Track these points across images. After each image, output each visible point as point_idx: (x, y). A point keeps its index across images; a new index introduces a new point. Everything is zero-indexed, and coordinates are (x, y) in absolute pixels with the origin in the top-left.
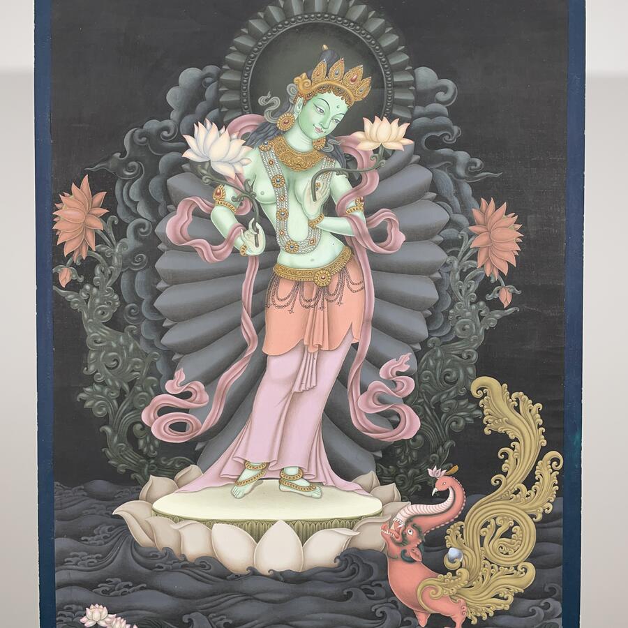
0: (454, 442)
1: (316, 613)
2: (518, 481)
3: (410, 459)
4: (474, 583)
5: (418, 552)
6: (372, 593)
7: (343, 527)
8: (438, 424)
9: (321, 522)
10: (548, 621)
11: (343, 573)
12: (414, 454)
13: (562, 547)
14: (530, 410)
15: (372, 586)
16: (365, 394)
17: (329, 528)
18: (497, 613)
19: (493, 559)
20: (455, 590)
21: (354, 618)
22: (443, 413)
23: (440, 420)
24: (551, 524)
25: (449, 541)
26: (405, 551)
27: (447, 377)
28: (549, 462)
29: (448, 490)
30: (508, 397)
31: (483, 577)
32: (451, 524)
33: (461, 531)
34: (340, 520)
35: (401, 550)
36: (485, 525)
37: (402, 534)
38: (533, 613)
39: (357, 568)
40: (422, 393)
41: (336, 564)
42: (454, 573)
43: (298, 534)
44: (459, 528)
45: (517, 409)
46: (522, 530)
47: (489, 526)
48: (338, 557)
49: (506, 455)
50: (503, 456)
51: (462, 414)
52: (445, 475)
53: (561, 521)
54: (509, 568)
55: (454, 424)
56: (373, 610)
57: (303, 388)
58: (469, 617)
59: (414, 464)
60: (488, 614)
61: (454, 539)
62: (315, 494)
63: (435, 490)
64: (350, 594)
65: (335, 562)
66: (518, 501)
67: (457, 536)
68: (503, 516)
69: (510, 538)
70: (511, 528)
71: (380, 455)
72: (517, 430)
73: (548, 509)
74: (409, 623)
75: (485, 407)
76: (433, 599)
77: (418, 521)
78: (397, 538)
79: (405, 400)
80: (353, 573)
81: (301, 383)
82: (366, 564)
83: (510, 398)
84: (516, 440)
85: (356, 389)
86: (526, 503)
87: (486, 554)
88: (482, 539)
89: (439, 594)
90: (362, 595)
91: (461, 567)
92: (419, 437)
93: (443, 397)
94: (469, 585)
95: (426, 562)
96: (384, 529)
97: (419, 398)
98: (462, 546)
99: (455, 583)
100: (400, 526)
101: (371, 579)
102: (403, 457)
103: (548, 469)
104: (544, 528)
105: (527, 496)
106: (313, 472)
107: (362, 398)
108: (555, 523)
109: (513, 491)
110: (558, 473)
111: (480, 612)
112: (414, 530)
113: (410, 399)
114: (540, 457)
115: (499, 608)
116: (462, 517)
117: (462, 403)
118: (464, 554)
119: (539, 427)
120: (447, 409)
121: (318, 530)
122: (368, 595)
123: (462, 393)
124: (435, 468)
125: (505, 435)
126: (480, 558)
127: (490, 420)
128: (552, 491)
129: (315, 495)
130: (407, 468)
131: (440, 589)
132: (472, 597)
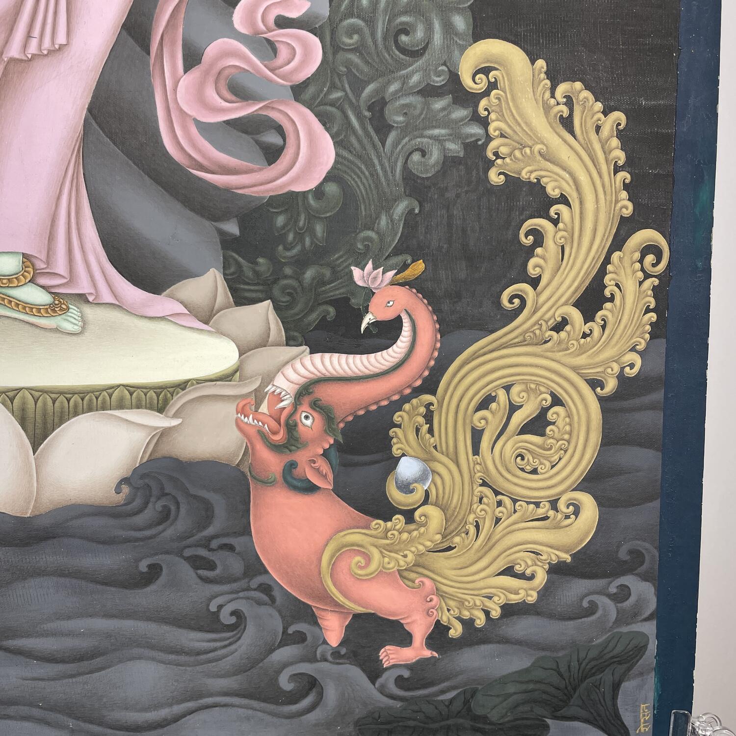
0: (416, 203)
1: (69, 618)
2: (563, 300)
3: (308, 241)
4: (457, 539)
5: (325, 468)
6: (212, 566)
7: (138, 408)
8: (379, 157)
9: (83, 393)
10: (625, 629)
11: (139, 520)
12: (319, 229)
13: (660, 454)
14: (598, 129)
15: (210, 550)
16: (195, 73)
17: (103, 409)
18: (510, 611)
19: (502, 484)
20: (411, 557)
21: (166, 628)
22: (390, 128)
23: (383, 145)
24: (637, 401)
25: (400, 442)
26: (292, 465)
27: (404, 38)
28: (637, 255)
29: (398, 321)
30: (548, 94)
31: (477, 527)
32: (406, 399)
33: (429, 417)
34: (131, 389)
35: (282, 465)
36: (485, 403)
37: (287, 424)
38: (592, 609)
39: (173, 508)
40: (340, 76)
41: (120, 498)
42: (409, 516)
43: (23, 422)
44: (422, 410)
45: (567, 123)
46: (569, 415)
47: (493, 406)
48: (124, 481)
49: (538, 237)
50: (531, 238)
51: (436, 132)
52: (393, 283)
53: (658, 396)
54: (537, 505)
55: (416, 157)
56: (213, 608)
57: (33, 48)
58: (444, 621)
59: (318, 255)
60: (487, 613)
61: (412, 436)
62: (68, 322)
63: (368, 319)
64: (155, 571)
65: (118, 490)
66: (563, 346)
67: (418, 430)
68: (525, 383)
69: (543, 434)
70: (544, 411)
71: (232, 228)
72: (567, 176)
73: (632, 366)
74: (300, 638)
75: (493, 116)
76: (359, 579)
77: (327, 394)
78: (275, 433)
79: (298, 91)
80: (165, 517)
81: (29, 36)
82: (195, 497)
83: (553, 96)
84: (564, 200)
85: (173, 57)
86: (582, 351)
87: (486, 470)
88: (477, 435)
89: (373, 566)
90: (186, 571)
91: (426, 501)
92: (332, 189)
93: (393, 88)
94: (445, 545)
95: (342, 492)
96: (243, 411)
97: (333, 87)
98: (430, 453)
99: (411, 541)
100: (282, 405)
101: (210, 531)
102: (291, 237)
103: (634, 272)
104: (622, 410)
105: (585, 336)
106: (61, 266)
107: (187, 81)
108: (647, 399)
109: (551, 323)
110: (656, 282)
111: (469, 609)
112: (315, 414)
113: (311, 90)
114: (618, 243)
115: (514, 598)
116: (430, 385)
117: (439, 104)
118: (433, 472)
119: (617, 169)
120: (401, 118)
121: (76, 414)
122: (200, 572)
123: (439, 81)
124: (370, 266)
125: (537, 188)
126: (472, 482)
127: (503, 150)
128: (640, 325)
129: (68, 327)
130: (301, 263)
131: (376, 554)
132: (451, 573)
